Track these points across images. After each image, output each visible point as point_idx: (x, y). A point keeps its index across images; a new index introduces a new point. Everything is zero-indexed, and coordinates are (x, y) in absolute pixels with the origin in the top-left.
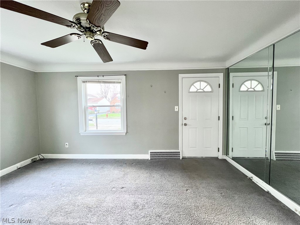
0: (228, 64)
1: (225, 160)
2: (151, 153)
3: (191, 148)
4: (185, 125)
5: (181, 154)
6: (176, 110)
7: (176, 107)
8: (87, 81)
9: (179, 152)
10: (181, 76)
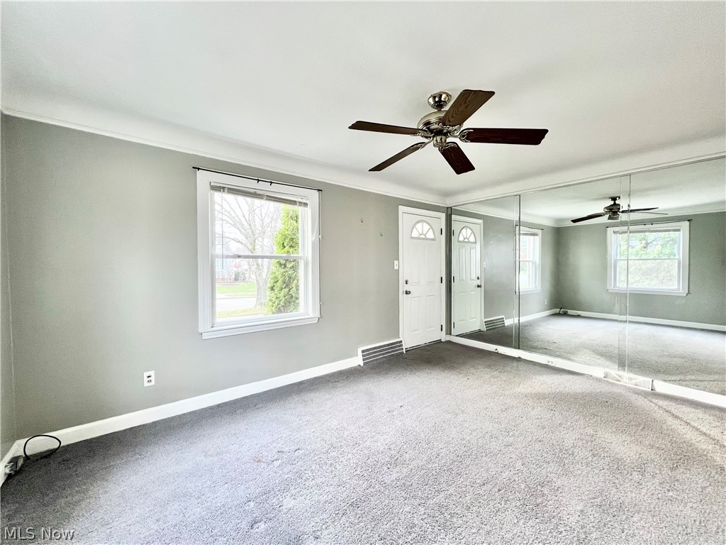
0: (449, 202)
1: (449, 342)
2: (363, 352)
3: (414, 330)
4: (407, 293)
5: (403, 343)
6: (396, 268)
7: (396, 262)
8: (224, 188)
9: (401, 342)
10: (402, 209)
